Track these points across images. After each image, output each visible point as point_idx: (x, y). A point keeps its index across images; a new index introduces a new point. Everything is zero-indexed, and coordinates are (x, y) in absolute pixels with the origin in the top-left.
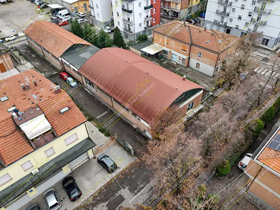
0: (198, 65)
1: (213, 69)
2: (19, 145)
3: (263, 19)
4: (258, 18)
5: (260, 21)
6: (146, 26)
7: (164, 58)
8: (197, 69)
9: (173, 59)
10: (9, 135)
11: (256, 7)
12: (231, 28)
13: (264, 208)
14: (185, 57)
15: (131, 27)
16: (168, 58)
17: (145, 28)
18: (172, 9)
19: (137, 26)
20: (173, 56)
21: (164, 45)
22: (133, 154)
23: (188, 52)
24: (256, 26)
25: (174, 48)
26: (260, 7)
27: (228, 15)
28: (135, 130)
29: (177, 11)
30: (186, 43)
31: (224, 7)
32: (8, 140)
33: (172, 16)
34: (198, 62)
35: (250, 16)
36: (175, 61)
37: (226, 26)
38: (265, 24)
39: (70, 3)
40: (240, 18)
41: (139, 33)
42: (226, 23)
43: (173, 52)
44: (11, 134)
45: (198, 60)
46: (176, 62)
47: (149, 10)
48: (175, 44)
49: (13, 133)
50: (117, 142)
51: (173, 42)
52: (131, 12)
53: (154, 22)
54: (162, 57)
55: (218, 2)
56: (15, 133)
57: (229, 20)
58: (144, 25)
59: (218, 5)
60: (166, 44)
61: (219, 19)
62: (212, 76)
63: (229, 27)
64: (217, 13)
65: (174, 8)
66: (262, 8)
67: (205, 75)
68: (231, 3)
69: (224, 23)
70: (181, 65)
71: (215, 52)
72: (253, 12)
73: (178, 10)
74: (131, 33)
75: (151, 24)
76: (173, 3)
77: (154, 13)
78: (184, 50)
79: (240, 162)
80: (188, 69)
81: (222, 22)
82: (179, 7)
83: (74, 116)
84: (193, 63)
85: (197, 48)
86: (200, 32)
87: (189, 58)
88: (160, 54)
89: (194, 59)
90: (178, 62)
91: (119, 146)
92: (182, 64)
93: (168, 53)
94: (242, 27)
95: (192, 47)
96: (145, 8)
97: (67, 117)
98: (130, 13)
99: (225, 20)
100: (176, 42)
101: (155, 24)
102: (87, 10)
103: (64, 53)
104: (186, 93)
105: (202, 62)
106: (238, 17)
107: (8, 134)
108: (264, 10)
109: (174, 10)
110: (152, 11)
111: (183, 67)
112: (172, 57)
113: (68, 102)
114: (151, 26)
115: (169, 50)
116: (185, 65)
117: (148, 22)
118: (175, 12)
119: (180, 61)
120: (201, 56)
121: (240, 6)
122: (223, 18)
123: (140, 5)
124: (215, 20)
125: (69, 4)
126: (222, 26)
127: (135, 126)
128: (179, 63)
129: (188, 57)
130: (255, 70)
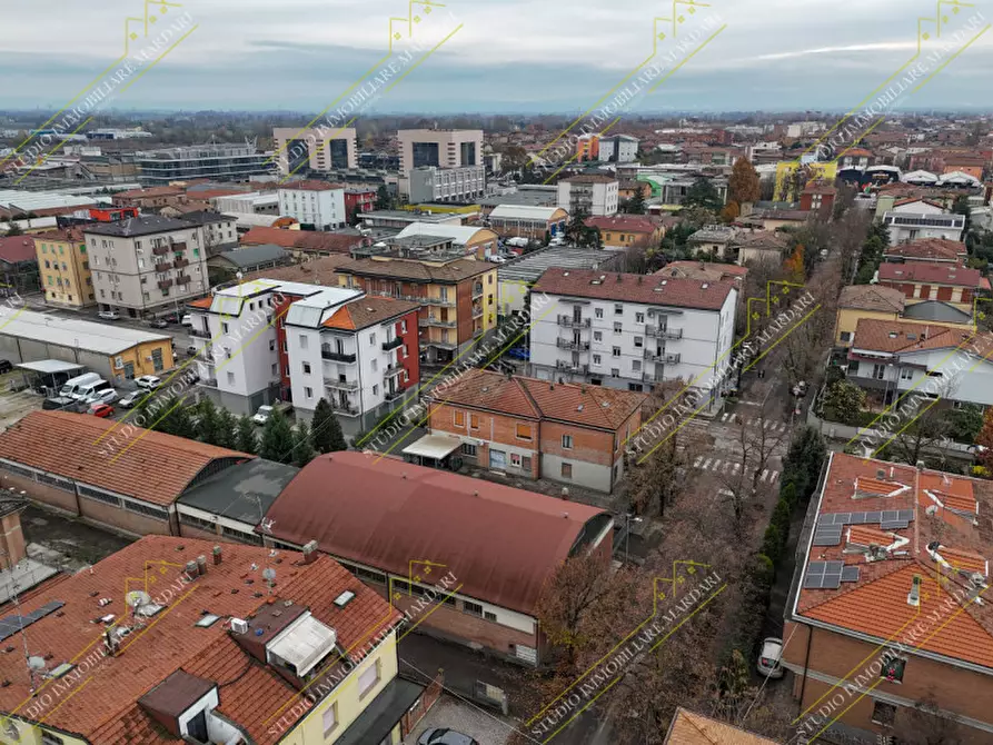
0: (566, 468)
1: (607, 471)
2: (275, 698)
3: (670, 349)
4: (659, 349)
5: (666, 356)
6: (387, 390)
7: (466, 464)
8: (565, 480)
9: (494, 465)
10: (240, 678)
11: (647, 326)
12: (602, 376)
13: (848, 741)
14: (529, 453)
15: (350, 398)
16: (480, 464)
17: (388, 397)
18: (434, 342)
19: (367, 393)
20: (493, 455)
21: (464, 432)
22: (505, 711)
23: (535, 438)
24: (659, 367)
25: (495, 434)
26: (657, 325)
27: (587, 347)
28: (480, 654)
29: (447, 348)
30: (526, 418)
31: (574, 330)
32: (242, 690)
33: (434, 362)
34: (566, 461)
35: (639, 345)
36: (502, 467)
37: (589, 374)
38: (677, 360)
39: (112, 353)
40: (617, 352)
41: (372, 412)
42: (586, 367)
43: (492, 445)
44: (244, 674)
45: (565, 455)
46: (504, 471)
47: (394, 350)
48: (496, 422)
49: (246, 672)
50: (445, 696)
51: (490, 422)
52: (352, 359)
53: (406, 380)
54: (462, 465)
55: (556, 320)
56: (252, 672)
57: (592, 360)
58: (384, 390)
59: (558, 327)
60: (469, 427)
61: (567, 358)
62: (608, 490)
63: (596, 375)
64: (560, 344)
65: (439, 339)
66: (663, 328)
67: (590, 490)
68: (589, 322)
69: (581, 367)
70: (522, 477)
71: (606, 430)
72: (643, 336)
73: (450, 345)
74: (354, 413)
75: (400, 386)
76: (433, 332)
77: (405, 356)
78: (522, 437)
79: (760, 660)
80: (542, 483)
81: (576, 363)
82: (452, 338)
83: (370, 611)
84: (553, 464)
85: (557, 426)
86: (552, 388)
87: (540, 455)
88: (452, 458)
89: (554, 454)
90: (509, 470)
91: (457, 704)
92: (524, 473)
93: (478, 451)
94: (627, 371)
95: (543, 424)
96: (386, 347)
97: (356, 615)
98: (350, 362)
99: (584, 359)
100: (499, 418)
101: (409, 384)
102: (162, 368)
103: (189, 485)
104: (587, 524)
105: (576, 458)
106: (611, 351)
107: (235, 677)
108: (668, 331)
109: (439, 347)
110: (399, 352)
111: (527, 479)
112: (491, 459)
113: (343, 581)
114: (401, 390)
115: (482, 441)
116: (533, 474)
117: (392, 380)
118: (440, 352)
119: (516, 465)
120: (571, 445)
121: (612, 326)
122: (576, 355)
123: (372, 340)
124: (558, 362)
125: (107, 355)
126: (577, 373)
127: (475, 646)
128: (515, 471)
129: (536, 452)
130: (696, 465)
